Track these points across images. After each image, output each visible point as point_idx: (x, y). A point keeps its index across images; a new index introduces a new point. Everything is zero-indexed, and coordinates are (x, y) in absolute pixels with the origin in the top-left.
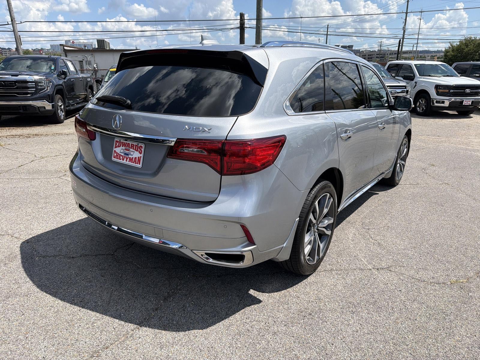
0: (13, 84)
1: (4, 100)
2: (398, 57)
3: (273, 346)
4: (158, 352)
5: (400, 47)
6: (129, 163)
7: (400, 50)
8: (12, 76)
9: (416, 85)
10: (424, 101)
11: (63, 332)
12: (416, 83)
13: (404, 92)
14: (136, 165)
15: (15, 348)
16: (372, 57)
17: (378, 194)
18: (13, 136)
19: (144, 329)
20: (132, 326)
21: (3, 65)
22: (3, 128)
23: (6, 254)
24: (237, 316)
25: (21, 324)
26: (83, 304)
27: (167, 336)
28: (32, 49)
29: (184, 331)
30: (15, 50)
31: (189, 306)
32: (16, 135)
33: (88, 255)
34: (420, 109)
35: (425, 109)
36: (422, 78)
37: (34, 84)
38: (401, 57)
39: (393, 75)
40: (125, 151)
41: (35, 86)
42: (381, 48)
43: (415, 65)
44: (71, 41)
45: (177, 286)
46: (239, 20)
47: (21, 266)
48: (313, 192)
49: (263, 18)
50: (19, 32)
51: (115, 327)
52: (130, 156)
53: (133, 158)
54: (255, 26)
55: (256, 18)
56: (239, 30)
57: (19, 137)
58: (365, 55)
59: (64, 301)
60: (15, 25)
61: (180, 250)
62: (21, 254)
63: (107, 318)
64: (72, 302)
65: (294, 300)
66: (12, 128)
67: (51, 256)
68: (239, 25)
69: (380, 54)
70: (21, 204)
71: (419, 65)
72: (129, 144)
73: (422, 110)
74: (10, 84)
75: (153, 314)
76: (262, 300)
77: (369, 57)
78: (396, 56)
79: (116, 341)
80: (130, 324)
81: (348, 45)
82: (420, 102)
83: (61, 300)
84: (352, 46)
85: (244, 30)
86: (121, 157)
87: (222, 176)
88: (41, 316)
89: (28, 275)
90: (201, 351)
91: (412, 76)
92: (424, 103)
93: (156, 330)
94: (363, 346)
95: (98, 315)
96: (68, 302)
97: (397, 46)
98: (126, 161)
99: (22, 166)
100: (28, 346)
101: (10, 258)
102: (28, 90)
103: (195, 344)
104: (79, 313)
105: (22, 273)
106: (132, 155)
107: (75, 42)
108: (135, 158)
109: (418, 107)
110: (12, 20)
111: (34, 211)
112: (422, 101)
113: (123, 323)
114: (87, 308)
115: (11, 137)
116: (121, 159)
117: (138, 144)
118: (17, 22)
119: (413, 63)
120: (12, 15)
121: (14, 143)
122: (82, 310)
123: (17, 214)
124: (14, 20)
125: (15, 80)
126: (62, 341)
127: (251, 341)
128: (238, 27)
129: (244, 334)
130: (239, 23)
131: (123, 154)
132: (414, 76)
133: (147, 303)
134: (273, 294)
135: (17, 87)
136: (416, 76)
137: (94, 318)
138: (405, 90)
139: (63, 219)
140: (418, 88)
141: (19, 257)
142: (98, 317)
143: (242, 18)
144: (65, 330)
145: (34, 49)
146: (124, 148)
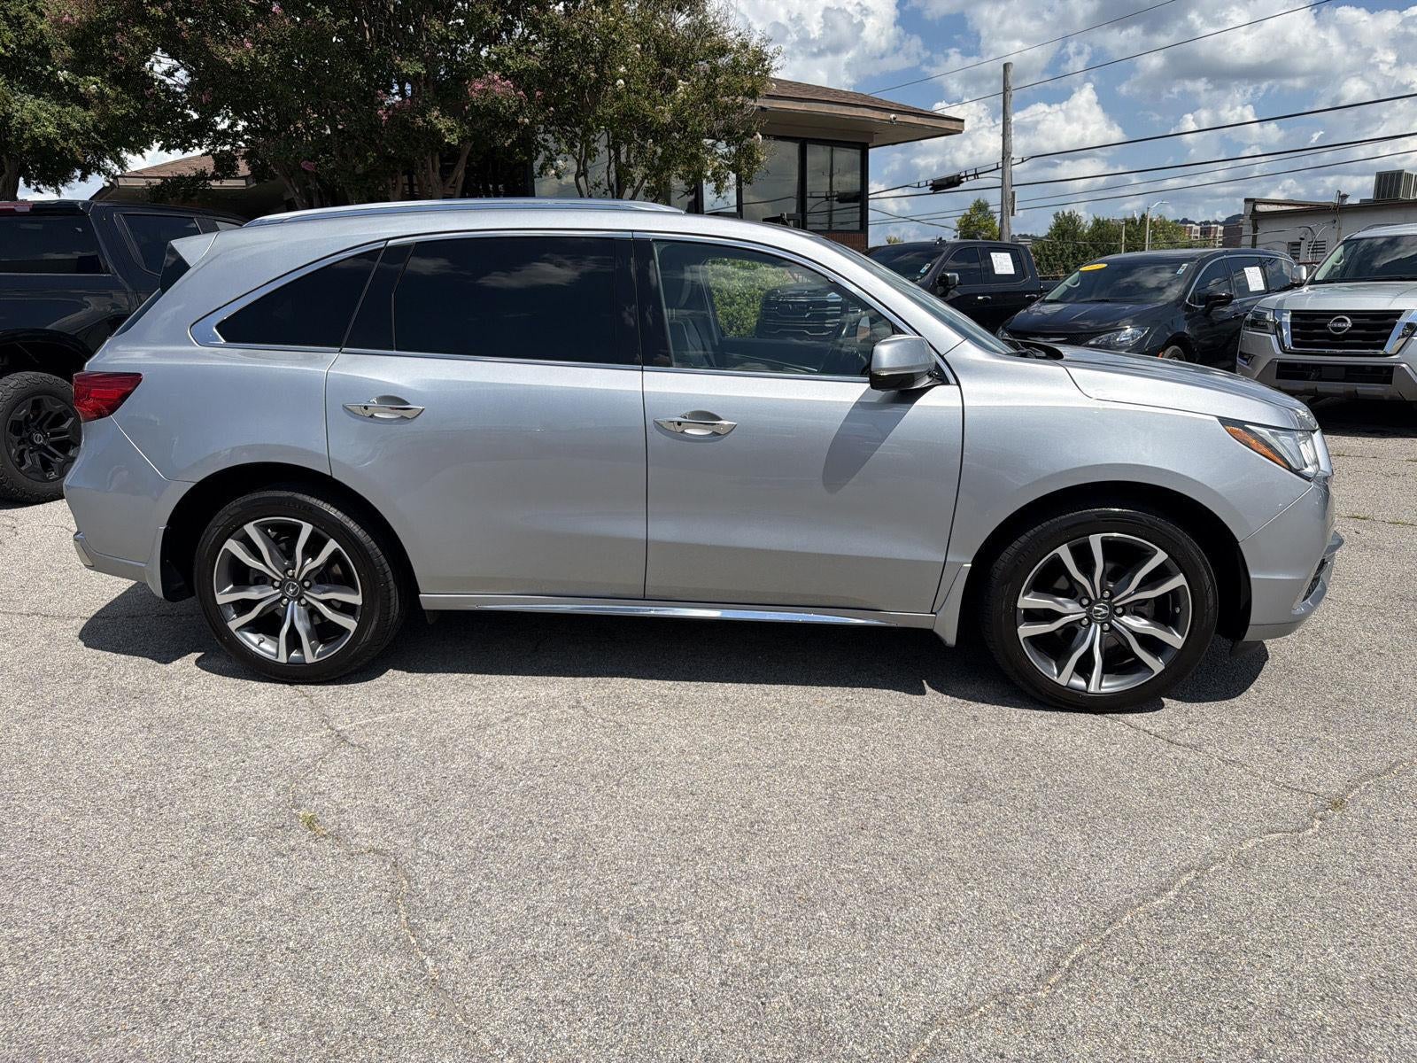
110: (1003, 159)
120: (1006, 146)
124: (1009, 157)
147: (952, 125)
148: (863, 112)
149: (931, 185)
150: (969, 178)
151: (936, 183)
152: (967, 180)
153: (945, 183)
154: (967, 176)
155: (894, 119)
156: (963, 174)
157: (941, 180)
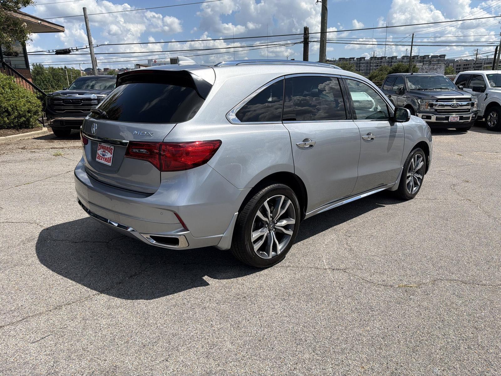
0: (79, 101)
1: (71, 116)
2: (494, 65)
3: (197, 316)
4: (105, 311)
5: (497, 55)
6: (104, 162)
7: (497, 58)
8: (79, 94)
9: (486, 98)
10: (495, 115)
11: (43, 291)
12: (487, 94)
13: (469, 105)
14: (109, 163)
15: (6, 298)
16: (468, 66)
17: (385, 206)
18: (74, 147)
19: (103, 295)
20: (95, 292)
21: (75, 85)
22: (69, 141)
23: (27, 237)
24: (182, 293)
25: (17, 284)
26: (67, 274)
27: (118, 301)
28: (118, 69)
29: (132, 300)
30: (103, 70)
31: (147, 283)
32: (77, 147)
33: (88, 241)
34: (490, 123)
35: (496, 123)
36: (493, 90)
37: (97, 101)
38: (497, 66)
39: (460, 86)
40: (103, 153)
41: (97, 103)
42: (477, 56)
43: (487, 75)
44: (153, 61)
45: (146, 269)
46: (303, 35)
47: (35, 246)
48: (260, 192)
49: (327, 31)
50: (95, 55)
51: (81, 292)
52: (105, 157)
53: (107, 158)
54: (320, 39)
55: (320, 32)
56: (303, 44)
57: (78, 148)
58: (460, 65)
59: (54, 272)
60: (92, 48)
61: (132, 233)
62: (39, 237)
63: (79, 286)
64: (59, 273)
65: (238, 286)
66: (77, 141)
67: (59, 241)
68: (303, 39)
69: (477, 63)
70: (56, 201)
71: (492, 75)
72: (105, 147)
73: (493, 125)
74: (77, 101)
75: (115, 286)
76: (210, 283)
77: (465, 67)
78: (492, 65)
79: (78, 301)
80: (94, 291)
81: (439, 55)
82: (491, 116)
83: (52, 270)
84: (444, 56)
85: (308, 44)
86: (101, 158)
87: (161, 172)
88: (33, 279)
89: (37, 252)
90: (138, 313)
91: (483, 87)
92: (495, 116)
93: (111, 297)
94: (275, 325)
95: (74, 282)
96: (56, 272)
97: (493, 54)
98: (103, 161)
99: (69, 172)
100: (14, 298)
101: (29, 240)
102: (92, 107)
103: (135, 309)
104: (61, 280)
105: (33, 251)
106: (106, 156)
107: (156, 61)
108: (108, 158)
109: (489, 122)
110: (90, 44)
111: (63, 207)
112: (493, 114)
113: (89, 289)
114: (68, 278)
115: (72, 148)
116: (100, 159)
117: (110, 147)
118: (94, 46)
119: (485, 73)
120: (90, 39)
121: (72, 153)
122: (64, 278)
123: (49, 208)
124: (92, 44)
125: (81, 98)
126: (40, 297)
127: (182, 311)
128: (302, 42)
129: (179, 306)
130: (303, 37)
131: (101, 155)
132: (485, 87)
133: (115, 278)
134: (222, 280)
135: (83, 104)
136: (487, 86)
137: (70, 284)
138: (470, 102)
139: (82, 214)
140: (489, 100)
141: (36, 239)
142: (73, 284)
143: (306, 33)
144: (45, 290)
145: (120, 69)
146: (102, 150)
147: (61, 29)
148: (28, 19)
149: (55, 52)
150: (74, 51)
151: (58, 51)
152: (73, 51)
153: (63, 52)
154: (72, 50)
155: (41, 23)
156: (71, 49)
157: (61, 50)
